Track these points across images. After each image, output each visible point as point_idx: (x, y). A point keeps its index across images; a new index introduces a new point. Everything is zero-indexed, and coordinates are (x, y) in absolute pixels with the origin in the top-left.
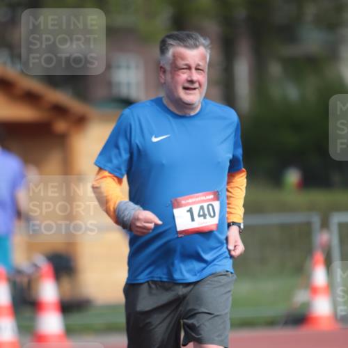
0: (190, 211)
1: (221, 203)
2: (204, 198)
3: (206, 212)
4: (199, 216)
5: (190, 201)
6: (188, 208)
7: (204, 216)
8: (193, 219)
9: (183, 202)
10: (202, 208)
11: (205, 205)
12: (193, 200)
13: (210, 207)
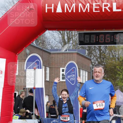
0: (97, 105)
1: (105, 103)
2: (100, 102)
3: (101, 105)
4: (99, 106)
5: (97, 102)
6: (96, 104)
7: (100, 106)
8: (97, 107)
9: (95, 103)
10: (100, 104)
11: (100, 103)
12: (98, 102)
13: (102, 104)
